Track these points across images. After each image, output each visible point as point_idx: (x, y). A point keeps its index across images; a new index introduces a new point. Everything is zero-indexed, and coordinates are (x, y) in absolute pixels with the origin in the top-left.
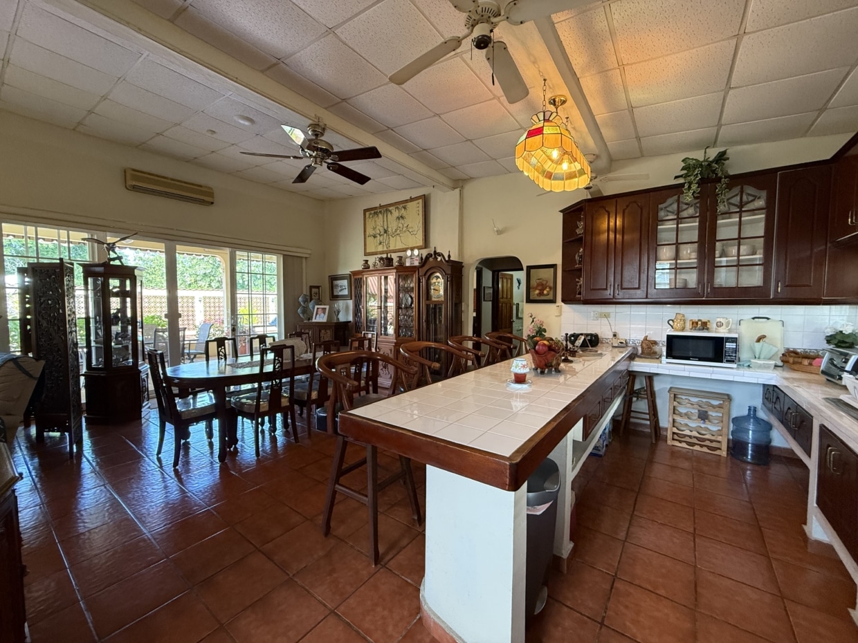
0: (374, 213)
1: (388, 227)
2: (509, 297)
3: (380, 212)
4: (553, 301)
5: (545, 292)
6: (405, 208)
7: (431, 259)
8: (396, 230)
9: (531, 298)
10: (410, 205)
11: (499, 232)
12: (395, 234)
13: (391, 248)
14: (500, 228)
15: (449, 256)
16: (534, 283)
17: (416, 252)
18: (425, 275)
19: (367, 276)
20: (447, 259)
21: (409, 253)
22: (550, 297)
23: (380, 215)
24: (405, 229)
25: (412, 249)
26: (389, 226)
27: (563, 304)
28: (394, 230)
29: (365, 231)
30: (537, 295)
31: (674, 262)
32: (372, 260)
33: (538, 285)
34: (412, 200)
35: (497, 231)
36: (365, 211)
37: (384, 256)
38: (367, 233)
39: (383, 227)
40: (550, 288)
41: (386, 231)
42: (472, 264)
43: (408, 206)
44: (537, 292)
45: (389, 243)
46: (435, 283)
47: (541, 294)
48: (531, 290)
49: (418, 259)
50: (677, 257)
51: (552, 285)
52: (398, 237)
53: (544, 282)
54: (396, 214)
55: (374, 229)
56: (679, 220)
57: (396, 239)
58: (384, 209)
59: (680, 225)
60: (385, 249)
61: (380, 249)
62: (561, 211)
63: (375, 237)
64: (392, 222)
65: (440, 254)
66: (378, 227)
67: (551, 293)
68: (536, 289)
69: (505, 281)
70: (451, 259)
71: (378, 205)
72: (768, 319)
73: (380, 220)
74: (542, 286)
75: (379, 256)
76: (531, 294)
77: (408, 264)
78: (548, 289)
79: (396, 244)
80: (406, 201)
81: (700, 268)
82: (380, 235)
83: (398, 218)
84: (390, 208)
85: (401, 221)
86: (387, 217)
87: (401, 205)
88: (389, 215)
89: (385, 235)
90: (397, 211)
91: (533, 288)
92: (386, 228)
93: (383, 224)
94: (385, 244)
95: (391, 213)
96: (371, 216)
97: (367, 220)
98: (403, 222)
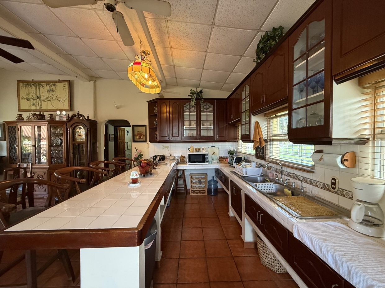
0: (27, 84)
1: (40, 95)
2: (123, 139)
3: (33, 85)
4: (145, 141)
5: (142, 137)
6: (54, 85)
7: (75, 118)
8: (47, 98)
9: (135, 140)
10: (58, 84)
11: (118, 107)
12: (47, 100)
13: (43, 108)
14: (118, 105)
15: (88, 117)
16: (136, 133)
17: (64, 113)
18: (71, 126)
19: (21, 125)
20: (87, 118)
21: (58, 113)
22: (144, 139)
23: (33, 86)
24: (54, 98)
25: (61, 111)
26: (42, 94)
27: (150, 143)
28: (45, 98)
29: (19, 95)
30: (138, 138)
31: (189, 127)
32: (25, 115)
33: (138, 134)
34: (60, 81)
35: (117, 107)
36: (18, 82)
37: (38, 113)
38: (21, 97)
39: (36, 94)
40: (144, 135)
41: (38, 98)
42: (102, 122)
43: (57, 85)
44: (138, 137)
45: (41, 105)
46: (79, 131)
47: (140, 138)
48: (135, 136)
49: (65, 117)
50: (190, 125)
51: (144, 134)
52: (49, 102)
53: (141, 133)
54: (47, 88)
55: (27, 95)
56: (190, 112)
57: (47, 103)
58: (38, 83)
59: (191, 114)
60: (38, 108)
61: (33, 108)
62: (147, 102)
63: (28, 100)
64: (44, 91)
65: (82, 116)
66: (31, 94)
67: (144, 137)
68: (137, 136)
69: (121, 131)
70: (89, 118)
71: (31, 80)
72: (215, 147)
73: (33, 91)
74: (140, 134)
75: (33, 113)
76: (135, 138)
77: (58, 119)
78: (143, 136)
79: (47, 107)
80: (56, 82)
81: (197, 129)
82: (34, 100)
83: (49, 91)
84: (42, 84)
85: (51, 92)
86: (39, 88)
87: (52, 83)
88: (41, 88)
89: (38, 100)
90: (48, 86)
91: (136, 135)
92: (38, 95)
93: (36, 92)
94: (37, 105)
95: (43, 87)
96: (24, 86)
97: (20, 88)
98: (53, 93)
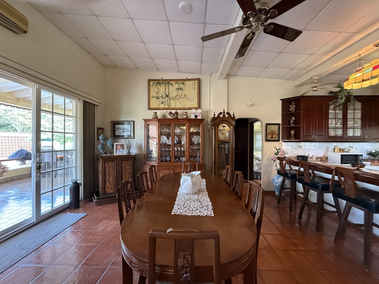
0: (158, 83)
1: (169, 93)
3: (163, 83)
4: (278, 140)
5: (274, 136)
6: (183, 84)
7: (221, 116)
8: (176, 96)
9: (267, 139)
10: (187, 83)
12: (175, 98)
13: (171, 107)
14: (252, 103)
16: (268, 132)
20: (232, 116)
23: (162, 85)
24: (183, 96)
26: (171, 93)
27: (283, 142)
28: (174, 96)
29: (149, 94)
30: (270, 137)
33: (271, 133)
34: (189, 80)
35: (251, 105)
36: (149, 81)
38: (151, 95)
39: (165, 93)
40: (276, 134)
41: (167, 96)
45: (170, 103)
47: (272, 137)
50: (336, 124)
52: (177, 101)
53: (274, 132)
55: (157, 93)
58: (168, 82)
60: (167, 107)
62: (281, 100)
63: (158, 98)
64: (173, 90)
66: (160, 93)
67: (277, 137)
70: (235, 116)
71: (160, 79)
72: (352, 147)
73: (162, 89)
75: (168, 111)
76: (268, 137)
77: (192, 117)
79: (175, 104)
80: (185, 80)
81: (343, 128)
82: (162, 98)
83: (178, 89)
84: (171, 82)
85: (180, 91)
86: (168, 87)
87: (181, 82)
88: (170, 86)
89: (167, 98)
90: (177, 85)
91: (268, 134)
92: (167, 93)
93: (165, 91)
94: (166, 104)
95: (172, 85)
96: (155, 85)
97: (151, 87)
98: (182, 92)
